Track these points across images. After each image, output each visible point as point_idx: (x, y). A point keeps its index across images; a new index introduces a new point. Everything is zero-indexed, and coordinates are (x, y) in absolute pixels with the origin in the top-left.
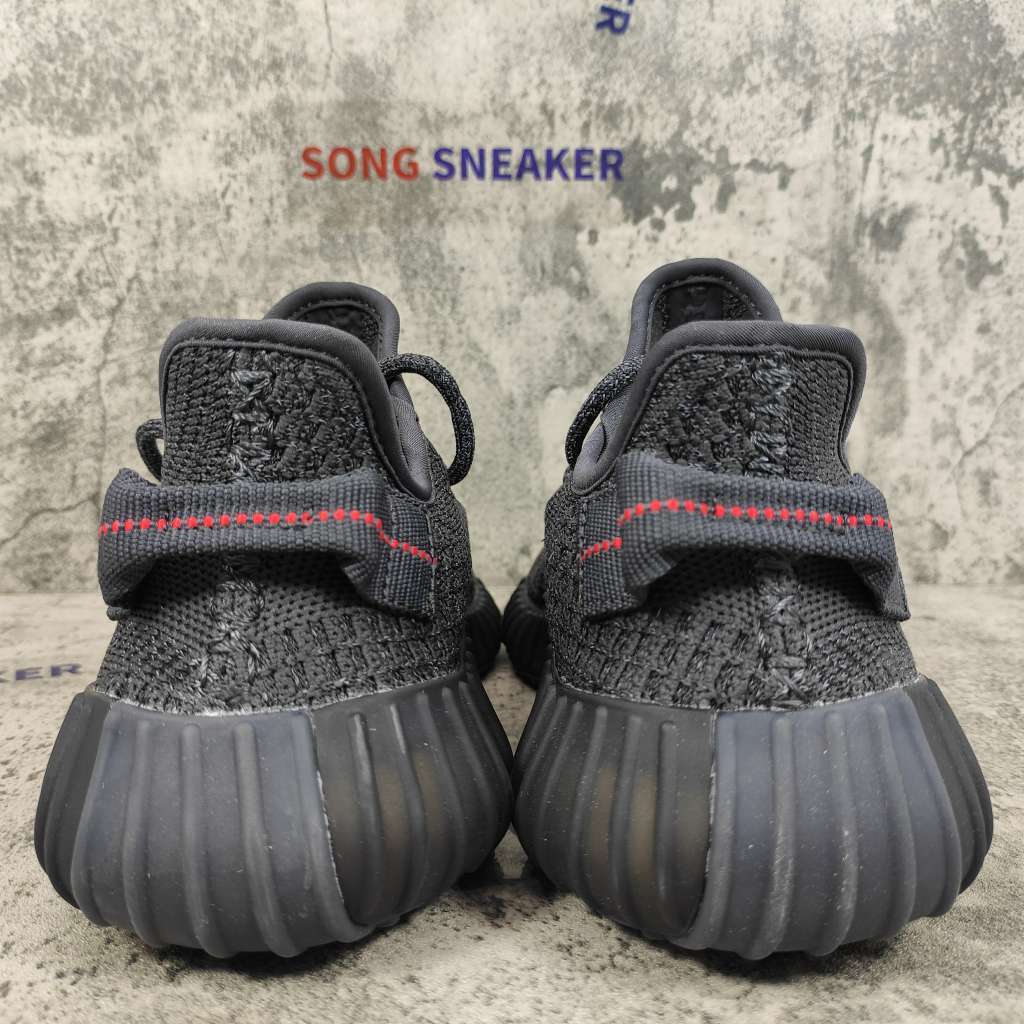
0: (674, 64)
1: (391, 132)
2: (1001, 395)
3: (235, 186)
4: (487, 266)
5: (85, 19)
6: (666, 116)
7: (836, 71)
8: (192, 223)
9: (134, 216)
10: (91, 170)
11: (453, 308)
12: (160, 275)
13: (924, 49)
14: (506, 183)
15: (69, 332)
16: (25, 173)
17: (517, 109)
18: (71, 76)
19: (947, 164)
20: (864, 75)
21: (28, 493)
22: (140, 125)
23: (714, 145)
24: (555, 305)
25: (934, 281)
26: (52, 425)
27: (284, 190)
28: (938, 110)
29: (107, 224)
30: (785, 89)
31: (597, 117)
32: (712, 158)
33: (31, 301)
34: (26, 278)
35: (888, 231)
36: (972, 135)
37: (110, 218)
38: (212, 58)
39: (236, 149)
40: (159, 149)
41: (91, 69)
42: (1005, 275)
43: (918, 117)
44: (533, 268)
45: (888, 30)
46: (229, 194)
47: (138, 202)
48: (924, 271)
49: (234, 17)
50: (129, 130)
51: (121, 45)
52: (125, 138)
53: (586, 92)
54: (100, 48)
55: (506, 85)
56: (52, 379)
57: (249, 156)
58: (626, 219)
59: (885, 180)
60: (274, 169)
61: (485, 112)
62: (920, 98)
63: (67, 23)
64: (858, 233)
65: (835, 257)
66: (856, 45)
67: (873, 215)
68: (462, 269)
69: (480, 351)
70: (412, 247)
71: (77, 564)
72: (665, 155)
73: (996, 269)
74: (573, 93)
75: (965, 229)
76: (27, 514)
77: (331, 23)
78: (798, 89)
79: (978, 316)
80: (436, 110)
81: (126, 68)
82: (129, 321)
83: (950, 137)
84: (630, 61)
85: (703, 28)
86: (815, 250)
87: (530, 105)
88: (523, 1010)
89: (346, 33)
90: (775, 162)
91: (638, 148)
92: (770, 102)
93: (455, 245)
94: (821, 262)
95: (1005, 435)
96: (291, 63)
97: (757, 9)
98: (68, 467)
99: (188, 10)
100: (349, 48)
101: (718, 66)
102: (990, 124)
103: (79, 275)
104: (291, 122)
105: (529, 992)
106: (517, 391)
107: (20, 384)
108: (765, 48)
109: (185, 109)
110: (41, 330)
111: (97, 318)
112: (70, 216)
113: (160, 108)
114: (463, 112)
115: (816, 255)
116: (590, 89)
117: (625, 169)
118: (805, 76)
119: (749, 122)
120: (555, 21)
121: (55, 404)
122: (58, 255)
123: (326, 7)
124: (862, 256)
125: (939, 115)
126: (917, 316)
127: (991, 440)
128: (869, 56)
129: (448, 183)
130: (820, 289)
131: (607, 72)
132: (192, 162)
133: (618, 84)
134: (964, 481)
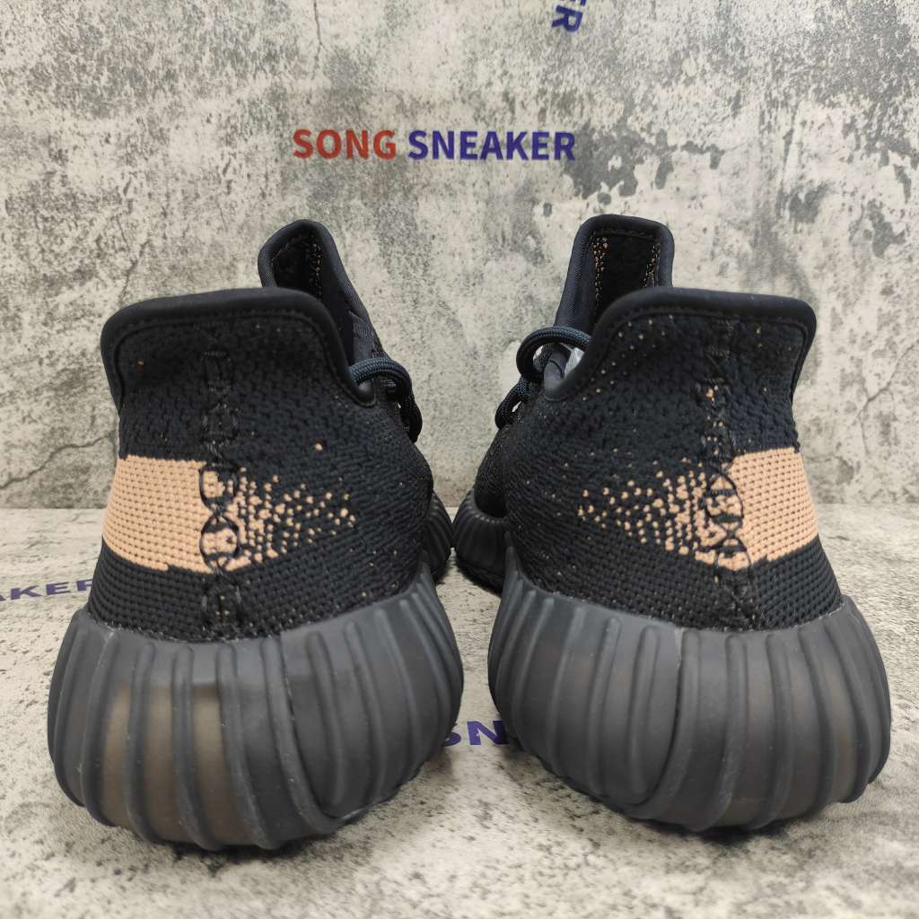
0: (620, 57)
1: (372, 116)
2: (900, 350)
3: (235, 163)
4: (455, 235)
5: (102, 15)
6: (613, 103)
7: (762, 64)
8: (197, 196)
9: (146, 189)
10: (109, 149)
11: (425, 271)
12: (169, 241)
13: (839, 46)
14: (472, 161)
15: (89, 291)
16: (51, 150)
17: (482, 96)
18: (92, 65)
19: (858, 147)
20: (786, 68)
21: (53, 431)
22: (151, 108)
23: (654, 130)
24: (513, 269)
25: (845, 249)
26: (73, 372)
27: (277, 167)
28: (851, 99)
29: (122, 196)
30: (717, 80)
31: (552, 104)
32: (653, 141)
33: (55, 263)
34: (51, 245)
35: (806, 205)
36: (880, 121)
37: (125, 191)
38: (215, 51)
39: (236, 130)
40: (169, 130)
41: (109, 59)
42: (907, 244)
43: (833, 105)
44: (496, 236)
45: (808, 29)
46: (230, 170)
47: (149, 177)
48: (836, 240)
49: (234, 14)
50: (143, 114)
51: (136, 38)
52: (138, 121)
53: (543, 82)
54: (116, 40)
55: (473, 75)
56: (74, 332)
57: (247, 137)
58: (577, 195)
59: (804, 161)
60: (269, 148)
61: (454, 98)
62: (835, 88)
63: (86, 19)
64: (778, 206)
65: (759, 228)
66: (780, 42)
67: (793, 191)
68: (434, 237)
69: (448, 309)
70: (390, 218)
71: (96, 492)
72: (612, 137)
73: (899, 239)
74: (531, 83)
75: (872, 204)
76: (51, 450)
77: (320, 19)
78: (729, 80)
79: (883, 280)
80: (411, 96)
81: (140, 59)
82: (142, 281)
83: (861, 123)
84: (582, 55)
85: (645, 26)
86: (742, 222)
87: (494, 93)
88: (514, 904)
89: (333, 29)
90: (708, 144)
91: (588, 132)
92: (703, 92)
93: (427, 216)
94: (746, 232)
95: (904, 384)
96: (284, 55)
97: (694, 10)
98: (88, 409)
99: (194, 7)
100: (335, 42)
101: (659, 60)
102: (896, 112)
103: (98, 241)
104: (284, 107)
105: (518, 888)
106: (479, 344)
107: (46, 336)
108: (700, 44)
109: (191, 96)
110: (64, 289)
111: (114, 278)
112: (90, 189)
113: (169, 94)
114: (435, 99)
115: (742, 226)
116: (546, 79)
117: (576, 151)
118: (735, 69)
119: (685, 110)
120: (517, 19)
121: (76, 353)
122: (79, 223)
123: (315, 5)
124: (782, 226)
125: (852, 104)
126: (829, 280)
127: (892, 388)
128: (791, 52)
129: (422, 161)
130: (746, 255)
131: (562, 65)
132: (197, 141)
133: (571, 74)
134: (866, 424)
